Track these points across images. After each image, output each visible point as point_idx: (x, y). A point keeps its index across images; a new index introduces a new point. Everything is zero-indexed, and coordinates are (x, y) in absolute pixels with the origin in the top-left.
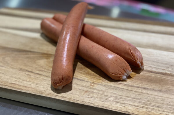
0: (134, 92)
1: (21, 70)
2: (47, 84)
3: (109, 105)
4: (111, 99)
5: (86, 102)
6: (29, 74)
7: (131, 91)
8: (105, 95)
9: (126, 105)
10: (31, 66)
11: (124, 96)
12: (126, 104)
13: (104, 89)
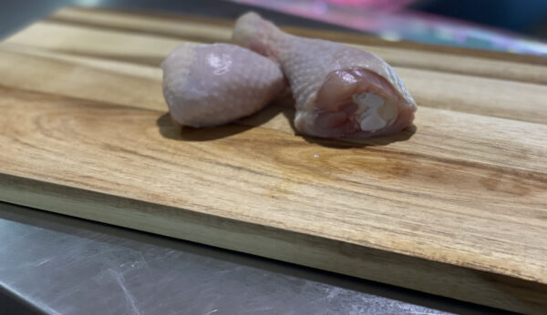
0: (388, 202)
2: (171, 179)
3: (323, 228)
4: (330, 215)
5: (265, 220)
6: (128, 157)
8: (314, 207)
10: (134, 141)
12: (365, 225)
13: (315, 193)
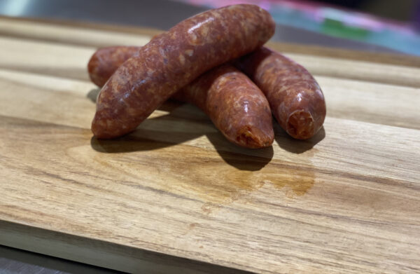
0: (310, 228)
1: (31, 171)
2: (95, 207)
3: (248, 260)
4: (254, 245)
5: (191, 253)
6: (51, 182)
7: (303, 223)
8: (237, 235)
9: (291, 258)
10: (56, 163)
11: (286, 237)
12: (289, 256)
13: (237, 219)
